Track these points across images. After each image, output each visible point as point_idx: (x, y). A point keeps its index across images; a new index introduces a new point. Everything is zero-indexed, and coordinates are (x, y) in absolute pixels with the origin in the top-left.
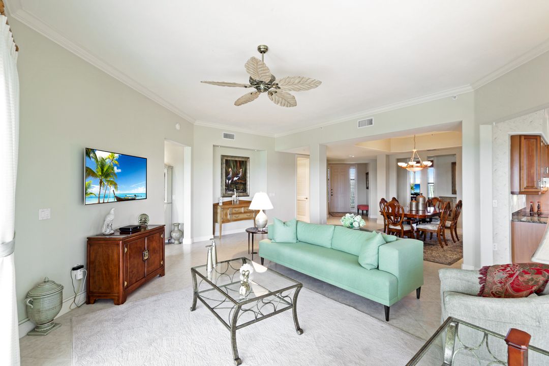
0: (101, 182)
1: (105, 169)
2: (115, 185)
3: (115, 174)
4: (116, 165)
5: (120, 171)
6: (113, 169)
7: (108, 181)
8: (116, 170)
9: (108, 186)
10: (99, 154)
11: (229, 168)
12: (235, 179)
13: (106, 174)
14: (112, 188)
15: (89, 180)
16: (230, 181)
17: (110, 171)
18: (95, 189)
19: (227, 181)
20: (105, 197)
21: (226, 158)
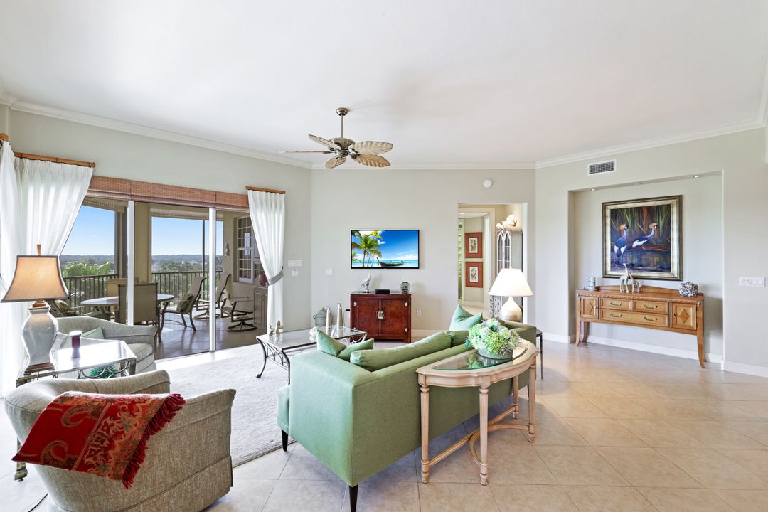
0: (365, 252)
1: (368, 243)
2: (379, 254)
3: (378, 246)
4: (379, 239)
5: (383, 243)
6: (376, 242)
7: (372, 251)
8: (379, 242)
9: (372, 255)
10: (362, 233)
11: (622, 223)
12: (636, 243)
13: (369, 246)
14: (376, 256)
15: (355, 251)
16: (623, 249)
17: (374, 243)
18: (360, 256)
19: (616, 248)
20: (368, 262)
21: (613, 207)
